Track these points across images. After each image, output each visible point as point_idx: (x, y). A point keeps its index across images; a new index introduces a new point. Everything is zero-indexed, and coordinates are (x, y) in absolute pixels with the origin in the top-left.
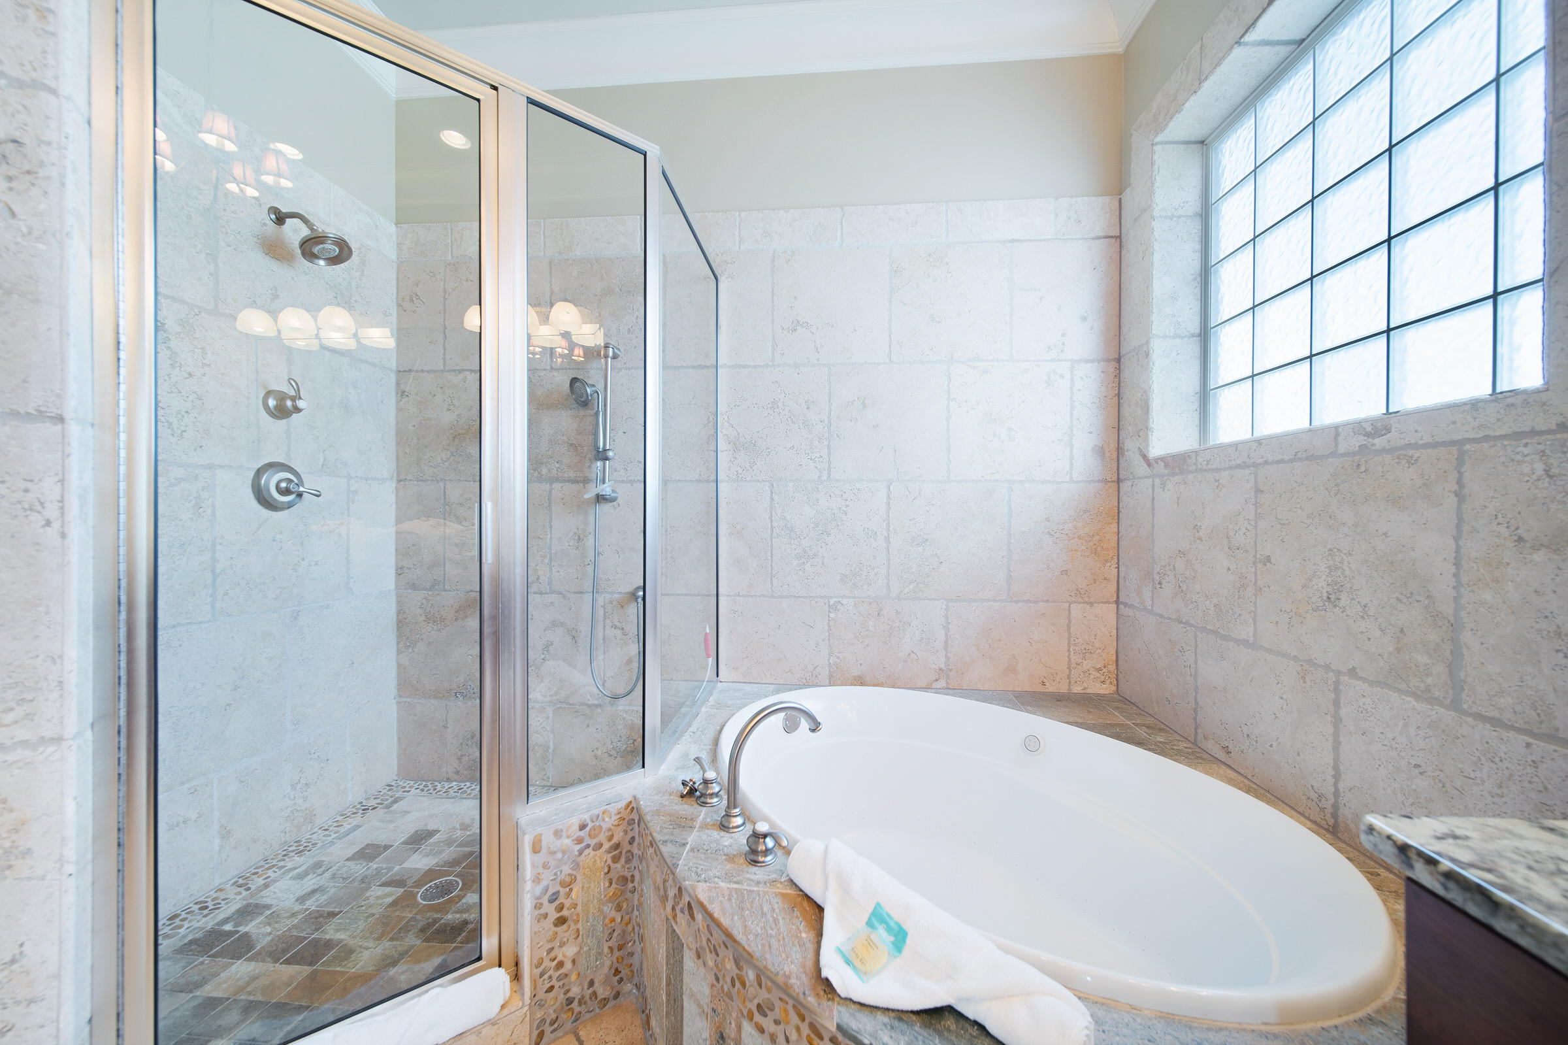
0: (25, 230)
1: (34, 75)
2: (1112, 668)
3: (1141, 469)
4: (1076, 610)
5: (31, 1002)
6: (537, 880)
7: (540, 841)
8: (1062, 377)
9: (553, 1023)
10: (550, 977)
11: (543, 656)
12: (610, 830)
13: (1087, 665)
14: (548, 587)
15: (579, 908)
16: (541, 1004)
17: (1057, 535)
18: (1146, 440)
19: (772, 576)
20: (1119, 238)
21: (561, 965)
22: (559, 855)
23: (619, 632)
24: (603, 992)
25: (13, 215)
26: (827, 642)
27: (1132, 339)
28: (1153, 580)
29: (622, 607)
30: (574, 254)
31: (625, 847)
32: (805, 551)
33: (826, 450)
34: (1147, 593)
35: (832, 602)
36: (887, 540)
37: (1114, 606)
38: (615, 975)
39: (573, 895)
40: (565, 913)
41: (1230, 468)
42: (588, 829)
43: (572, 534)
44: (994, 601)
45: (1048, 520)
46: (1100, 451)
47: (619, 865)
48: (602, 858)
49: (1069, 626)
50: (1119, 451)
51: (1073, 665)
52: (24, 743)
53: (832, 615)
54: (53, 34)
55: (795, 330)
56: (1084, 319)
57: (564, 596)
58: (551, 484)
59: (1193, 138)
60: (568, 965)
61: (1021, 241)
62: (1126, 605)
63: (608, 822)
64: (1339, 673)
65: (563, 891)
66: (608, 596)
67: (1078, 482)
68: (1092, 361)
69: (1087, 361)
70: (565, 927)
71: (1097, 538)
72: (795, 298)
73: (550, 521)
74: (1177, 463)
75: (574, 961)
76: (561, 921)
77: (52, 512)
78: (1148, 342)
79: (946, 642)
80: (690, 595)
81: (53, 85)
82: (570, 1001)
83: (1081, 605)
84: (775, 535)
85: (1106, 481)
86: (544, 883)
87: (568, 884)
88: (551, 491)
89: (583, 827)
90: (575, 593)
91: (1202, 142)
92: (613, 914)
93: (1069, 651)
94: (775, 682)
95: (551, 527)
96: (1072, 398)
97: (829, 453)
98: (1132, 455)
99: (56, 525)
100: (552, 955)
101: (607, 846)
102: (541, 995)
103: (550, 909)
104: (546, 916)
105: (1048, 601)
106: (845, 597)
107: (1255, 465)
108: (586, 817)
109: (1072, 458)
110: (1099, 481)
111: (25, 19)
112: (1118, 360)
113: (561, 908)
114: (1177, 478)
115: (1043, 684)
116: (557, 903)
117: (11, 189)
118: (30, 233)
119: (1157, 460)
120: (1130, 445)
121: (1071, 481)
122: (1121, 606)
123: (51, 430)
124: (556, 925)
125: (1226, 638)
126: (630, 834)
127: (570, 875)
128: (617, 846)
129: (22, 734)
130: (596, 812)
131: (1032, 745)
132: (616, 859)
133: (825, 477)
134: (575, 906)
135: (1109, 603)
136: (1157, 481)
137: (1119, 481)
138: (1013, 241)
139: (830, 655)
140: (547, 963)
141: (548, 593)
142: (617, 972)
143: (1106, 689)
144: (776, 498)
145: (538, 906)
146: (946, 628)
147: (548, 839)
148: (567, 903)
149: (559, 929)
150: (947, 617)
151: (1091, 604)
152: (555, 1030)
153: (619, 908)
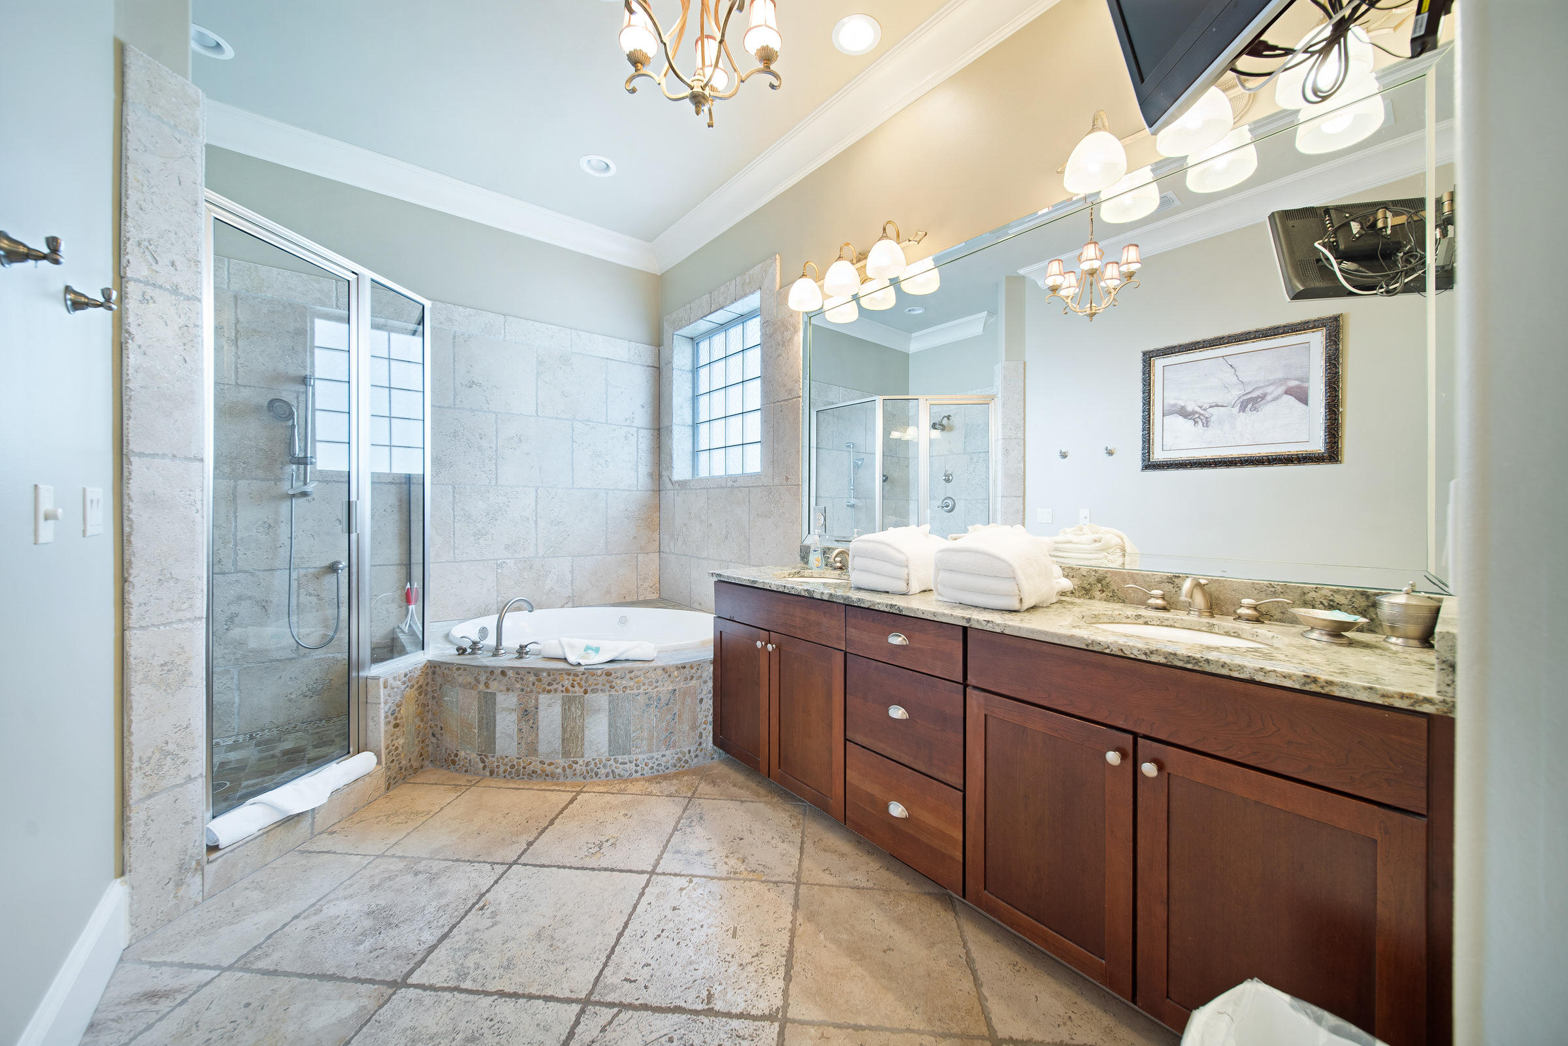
0: (190, 368)
1: (193, 293)
2: (657, 585)
3: (669, 486)
4: (641, 557)
5: (194, 748)
6: (386, 703)
7: (387, 682)
8: (632, 435)
9: (394, 779)
10: (393, 755)
11: (226, 627)
12: (417, 678)
13: (646, 585)
14: (233, 568)
15: (404, 719)
16: (388, 768)
17: (632, 518)
18: (672, 472)
19: (454, 548)
20: (659, 368)
21: (397, 748)
22: (396, 690)
23: (314, 598)
24: (416, 764)
25: (186, 362)
26: (496, 588)
27: (665, 423)
28: (675, 538)
29: (318, 578)
30: (263, 294)
31: (425, 687)
32: (480, 531)
33: (494, 467)
34: (672, 544)
35: (499, 562)
36: (536, 522)
37: (658, 553)
38: (421, 756)
39: (402, 712)
40: (398, 721)
41: (700, 489)
42: (408, 677)
43: (260, 523)
44: (599, 555)
45: (626, 510)
46: (651, 475)
47: (422, 697)
48: (412, 693)
49: (637, 566)
50: (660, 476)
51: (639, 586)
52: (189, 619)
53: (499, 571)
54: (200, 273)
55: (472, 387)
56: (643, 407)
57: (252, 574)
58: (236, 481)
59: (689, 336)
60: (400, 749)
61: (612, 360)
62: (663, 552)
63: (418, 673)
64: (728, 562)
65: (397, 709)
66: (303, 572)
67: (641, 491)
68: (647, 429)
69: (645, 429)
70: (398, 729)
71: (650, 519)
72: (471, 366)
73: (235, 512)
74: (683, 484)
75: (402, 747)
76: (396, 726)
77: (199, 506)
78: (671, 426)
79: (572, 581)
80: (384, 565)
81: (199, 297)
82: (401, 768)
83: (643, 555)
84: (456, 520)
85: (654, 491)
86: (389, 705)
87: (398, 706)
88: (235, 487)
89: (406, 675)
90: (265, 570)
91: (692, 339)
92: (419, 723)
93: (637, 579)
94: (457, 618)
95: (236, 517)
96: (637, 447)
97: (497, 468)
98: (665, 478)
99: (200, 512)
100: (393, 743)
101: (416, 687)
102: (389, 764)
103: (391, 718)
104: (390, 722)
105: (626, 553)
106: (508, 558)
107: (707, 488)
108: (407, 670)
109: (638, 478)
110: (651, 491)
111: (190, 267)
112: (659, 430)
113: (396, 719)
114: (683, 491)
115: (625, 597)
116: (394, 716)
117: (185, 349)
118: (192, 370)
119: (677, 482)
120: (664, 473)
121: (638, 490)
122: (661, 554)
123: (197, 464)
124: (394, 727)
125: (699, 558)
126: (427, 681)
127: (400, 701)
128: (421, 687)
129: (189, 615)
130: (411, 668)
131: (623, 621)
132: (420, 694)
133: (493, 482)
134: (402, 718)
135: (655, 552)
136: (676, 492)
137: (659, 491)
138: (607, 359)
139: (498, 596)
140: (391, 747)
141: (232, 573)
142: (421, 755)
143: (655, 596)
144: (457, 496)
145: (386, 717)
146: (572, 572)
147: (391, 681)
148: (399, 716)
149: (396, 730)
150: (572, 566)
151: (647, 553)
152: (396, 782)
153: (422, 720)
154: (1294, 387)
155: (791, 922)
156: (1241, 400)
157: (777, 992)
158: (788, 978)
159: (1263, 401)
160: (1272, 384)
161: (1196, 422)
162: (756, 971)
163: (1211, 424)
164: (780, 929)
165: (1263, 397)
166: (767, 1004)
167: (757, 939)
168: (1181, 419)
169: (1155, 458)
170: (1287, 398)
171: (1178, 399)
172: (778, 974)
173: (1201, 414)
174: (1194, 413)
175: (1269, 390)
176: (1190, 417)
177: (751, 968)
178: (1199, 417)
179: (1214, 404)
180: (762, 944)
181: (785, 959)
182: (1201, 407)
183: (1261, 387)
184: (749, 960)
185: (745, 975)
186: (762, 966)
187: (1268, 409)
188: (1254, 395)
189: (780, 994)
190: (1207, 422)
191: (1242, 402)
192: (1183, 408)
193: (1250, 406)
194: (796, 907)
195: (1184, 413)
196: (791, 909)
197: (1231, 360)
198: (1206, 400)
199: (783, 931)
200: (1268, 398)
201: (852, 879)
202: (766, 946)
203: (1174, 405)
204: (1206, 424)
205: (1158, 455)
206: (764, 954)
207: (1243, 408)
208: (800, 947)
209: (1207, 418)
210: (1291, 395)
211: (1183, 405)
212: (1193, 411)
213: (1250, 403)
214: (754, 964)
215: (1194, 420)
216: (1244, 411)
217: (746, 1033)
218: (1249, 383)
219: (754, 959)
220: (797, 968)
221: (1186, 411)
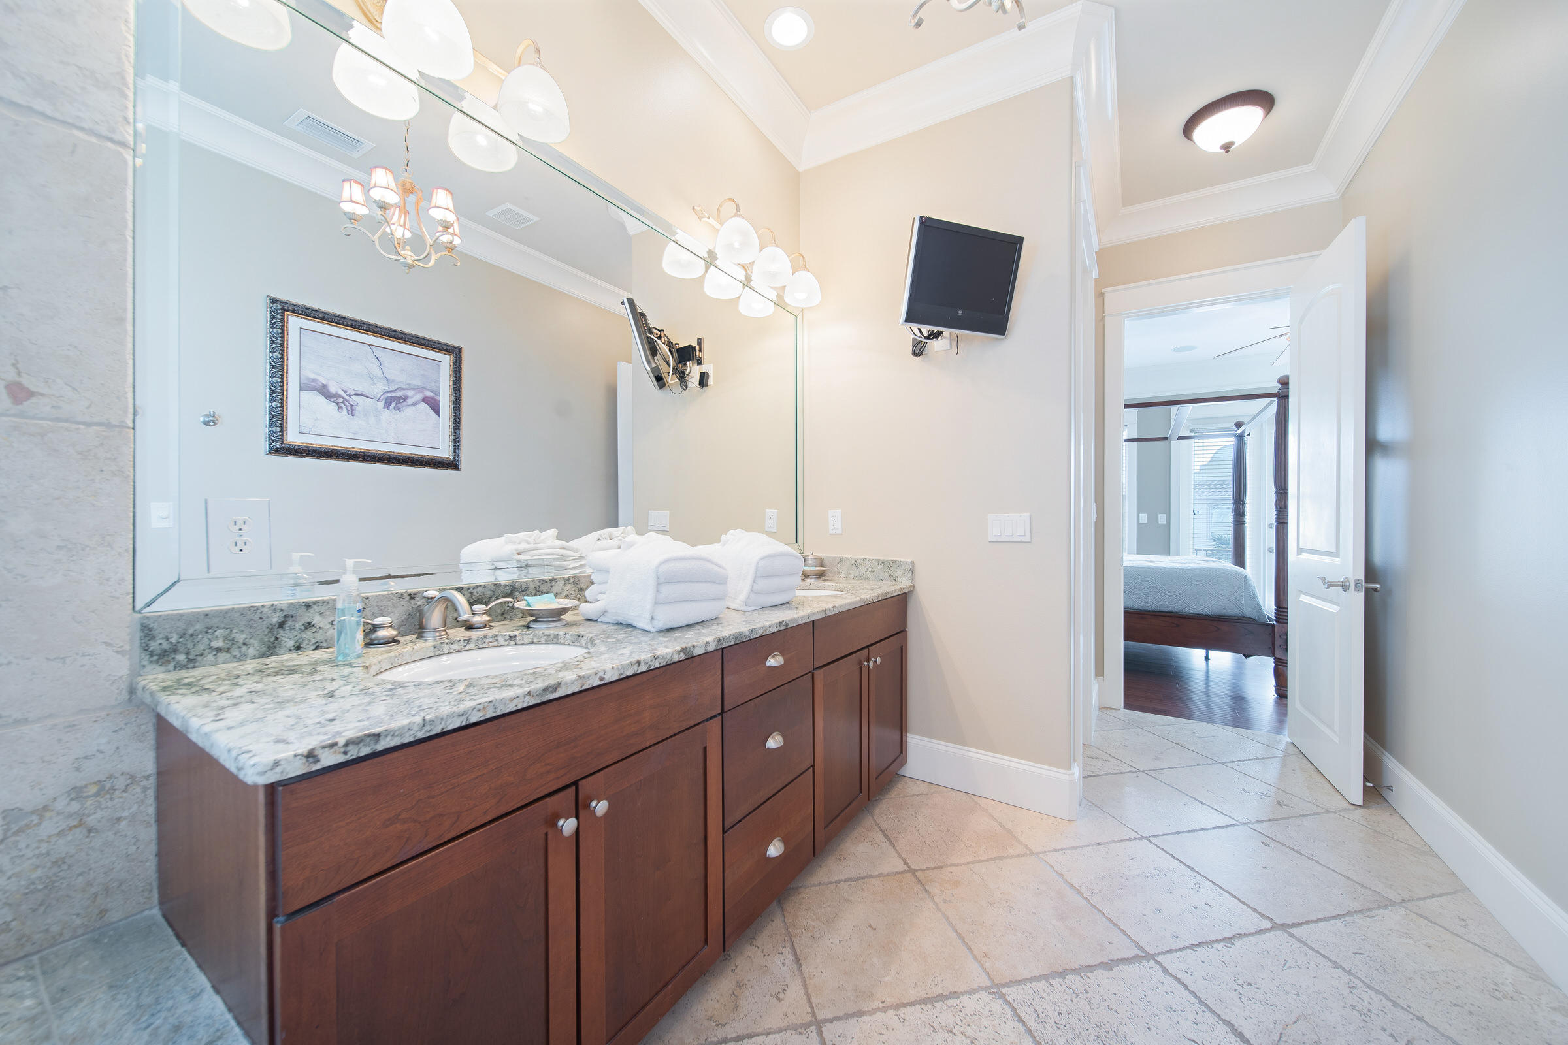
154: (429, 398)
155: (885, 1012)
156: (386, 396)
157: (976, 1000)
158: (955, 994)
159: (405, 403)
160: (412, 389)
161: (340, 407)
162: (969, 1025)
163: (357, 413)
164: (902, 1020)
165: (405, 398)
166: (993, 1004)
167: (930, 1038)
168: (321, 399)
169: (289, 440)
170: (423, 405)
171: (318, 375)
172: (957, 1005)
173: (345, 400)
174: (337, 396)
175: (410, 393)
176: (333, 400)
177: (969, 1031)
178: (343, 402)
179: (360, 393)
180: (933, 1031)
181: (935, 1004)
182: (345, 392)
183: (404, 389)
184: (960, 1037)
185: (980, 1034)
186: (959, 1022)
187: (409, 411)
188: (398, 394)
189: (976, 996)
190: (353, 410)
191: (387, 398)
192: (324, 386)
193: (394, 404)
194: (859, 1014)
195: (324, 391)
196: (866, 1018)
197: (377, 352)
198: (353, 385)
199: (903, 1016)
200: (410, 401)
201: (784, 968)
202: (933, 1027)
203: (314, 380)
204: (352, 411)
205: (293, 437)
206: (944, 1024)
207: (387, 405)
208: (912, 995)
209: (351, 405)
210: (427, 403)
211: (325, 383)
212: (336, 393)
213: (394, 401)
214: (962, 1030)
215: (338, 403)
216: (388, 408)
217: (1030, 1011)
218: (393, 381)
219: (957, 1033)
220: (938, 990)
221: (329, 392)
